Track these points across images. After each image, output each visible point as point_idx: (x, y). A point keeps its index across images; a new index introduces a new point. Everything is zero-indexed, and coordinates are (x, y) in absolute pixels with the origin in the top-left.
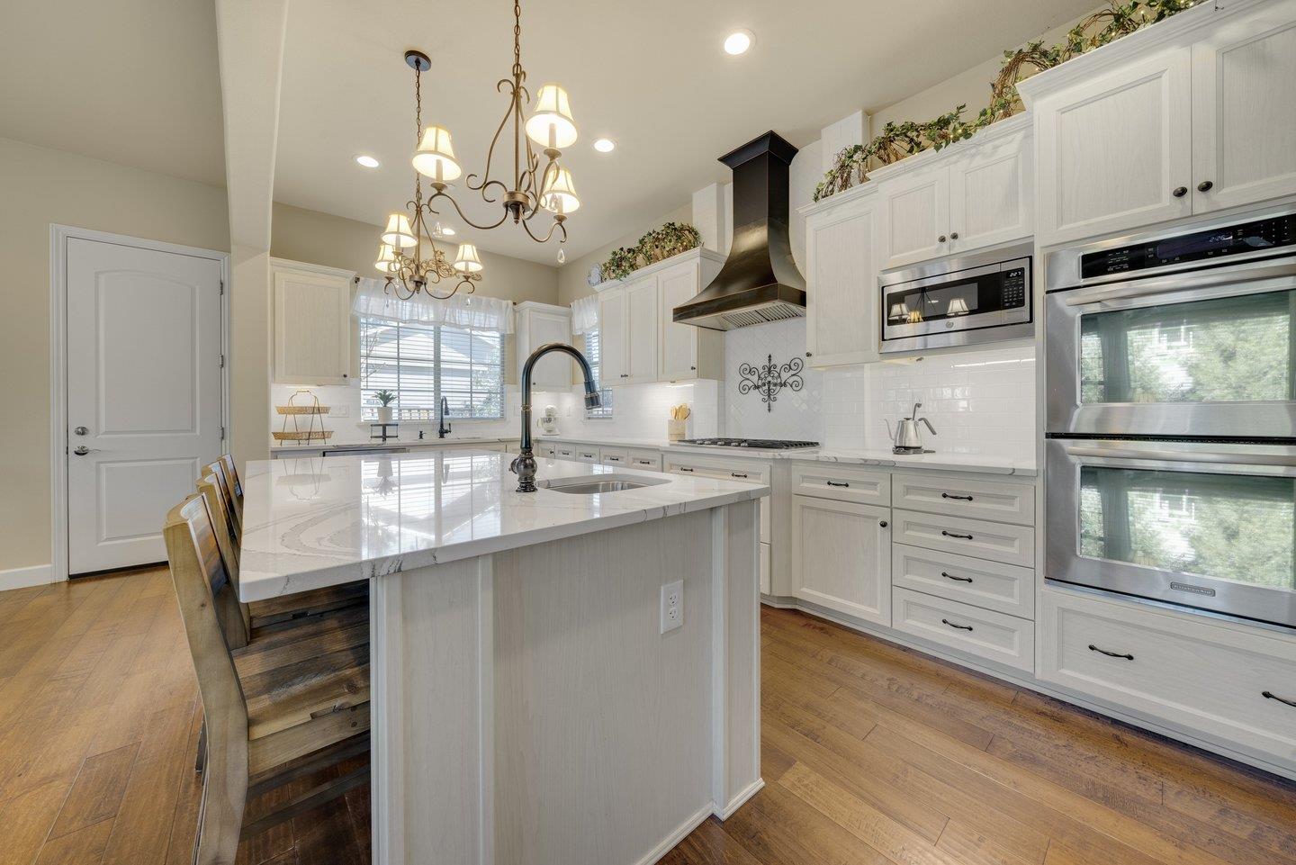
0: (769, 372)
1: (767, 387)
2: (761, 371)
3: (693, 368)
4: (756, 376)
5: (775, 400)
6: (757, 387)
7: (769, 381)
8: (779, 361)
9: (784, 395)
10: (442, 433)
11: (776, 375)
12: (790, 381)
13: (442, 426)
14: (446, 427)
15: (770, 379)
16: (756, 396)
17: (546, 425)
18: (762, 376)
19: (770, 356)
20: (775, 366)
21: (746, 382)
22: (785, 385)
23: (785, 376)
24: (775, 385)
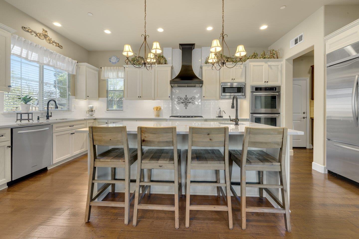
0: (186, 99)
1: (185, 103)
2: (184, 99)
3: (169, 97)
4: (182, 100)
5: (187, 106)
6: (183, 103)
7: (186, 102)
8: (189, 97)
9: (190, 105)
10: (48, 117)
11: (188, 100)
12: (192, 102)
13: (48, 113)
14: (50, 114)
15: (186, 101)
16: (182, 105)
17: (90, 113)
18: (184, 100)
19: (186, 96)
20: (188, 98)
21: (179, 101)
22: (190, 103)
23: (190, 101)
24: (188, 102)
